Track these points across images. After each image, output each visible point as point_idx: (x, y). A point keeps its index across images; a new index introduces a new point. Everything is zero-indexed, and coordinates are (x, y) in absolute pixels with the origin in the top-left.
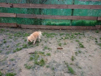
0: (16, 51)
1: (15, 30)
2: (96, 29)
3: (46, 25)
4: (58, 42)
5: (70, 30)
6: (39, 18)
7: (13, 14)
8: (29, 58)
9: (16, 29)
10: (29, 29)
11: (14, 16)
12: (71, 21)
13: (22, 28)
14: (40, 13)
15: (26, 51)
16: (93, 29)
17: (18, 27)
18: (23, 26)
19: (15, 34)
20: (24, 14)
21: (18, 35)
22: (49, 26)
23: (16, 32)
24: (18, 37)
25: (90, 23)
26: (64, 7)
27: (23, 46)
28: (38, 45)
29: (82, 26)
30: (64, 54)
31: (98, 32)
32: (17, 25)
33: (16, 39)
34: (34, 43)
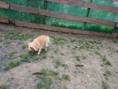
0: (10, 69)
1: (6, 28)
2: (112, 38)
3: (52, 25)
4: (73, 53)
5: (81, 35)
6: (43, 15)
7: (5, 3)
8: (34, 84)
9: (7, 26)
10: (26, 27)
11: (6, 6)
12: (85, 23)
13: (17, 25)
14: (46, 7)
15: (27, 67)
16: (109, 37)
17: (10, 23)
18: (18, 22)
19: (7, 35)
20: (21, 6)
21: (10, 36)
22: (55, 27)
23: (7, 31)
24: (11, 39)
25: (106, 29)
26: (78, 4)
27: (21, 57)
28: (45, 58)
29: (96, 32)
30: (88, 76)
31: (116, 42)
32: (9, 21)
33: (8, 43)
34: (39, 53)
